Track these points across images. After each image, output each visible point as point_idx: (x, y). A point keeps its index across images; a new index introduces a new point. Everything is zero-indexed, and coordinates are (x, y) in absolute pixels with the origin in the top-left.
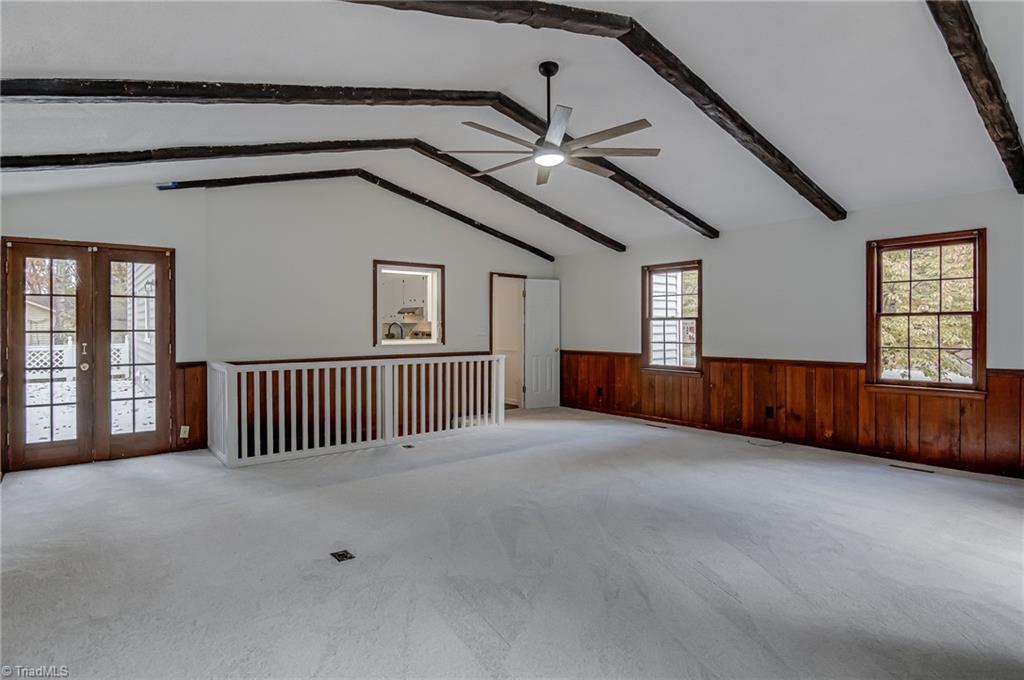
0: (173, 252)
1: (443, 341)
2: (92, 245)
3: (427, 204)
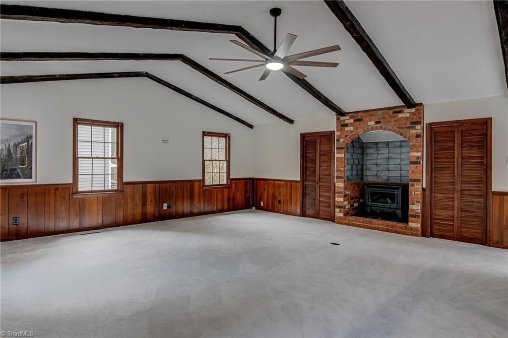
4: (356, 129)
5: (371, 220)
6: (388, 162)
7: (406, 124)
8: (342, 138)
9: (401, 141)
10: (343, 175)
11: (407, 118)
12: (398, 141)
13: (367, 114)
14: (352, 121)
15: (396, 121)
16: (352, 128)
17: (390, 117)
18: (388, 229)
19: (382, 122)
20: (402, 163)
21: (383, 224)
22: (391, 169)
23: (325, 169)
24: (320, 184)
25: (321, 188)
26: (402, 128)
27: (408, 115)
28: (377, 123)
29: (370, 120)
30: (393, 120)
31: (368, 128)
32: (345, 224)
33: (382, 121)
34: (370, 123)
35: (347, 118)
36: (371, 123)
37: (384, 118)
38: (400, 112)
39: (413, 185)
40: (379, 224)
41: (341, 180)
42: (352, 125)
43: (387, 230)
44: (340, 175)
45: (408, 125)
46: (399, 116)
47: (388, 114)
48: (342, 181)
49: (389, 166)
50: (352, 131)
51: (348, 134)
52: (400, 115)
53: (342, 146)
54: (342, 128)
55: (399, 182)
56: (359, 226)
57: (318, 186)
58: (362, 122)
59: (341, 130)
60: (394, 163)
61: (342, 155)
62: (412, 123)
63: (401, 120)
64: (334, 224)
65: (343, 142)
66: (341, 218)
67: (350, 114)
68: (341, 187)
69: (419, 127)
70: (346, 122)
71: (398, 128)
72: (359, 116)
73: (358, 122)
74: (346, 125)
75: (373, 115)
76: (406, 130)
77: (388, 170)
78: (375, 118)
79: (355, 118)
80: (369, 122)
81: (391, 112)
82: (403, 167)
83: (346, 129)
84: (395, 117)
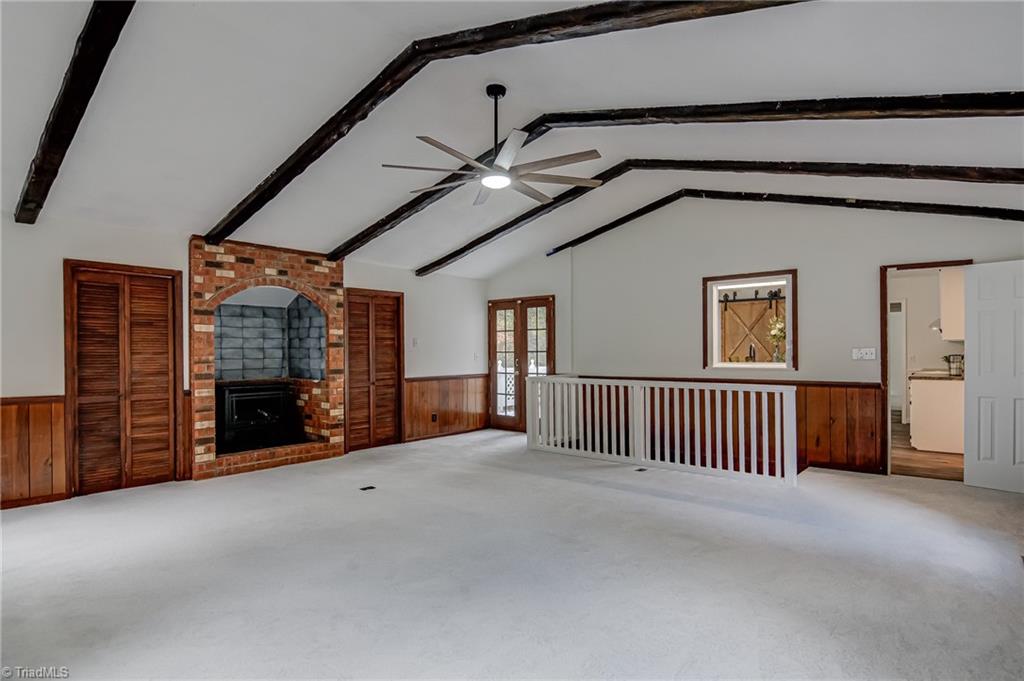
0: (553, 297)
1: (796, 366)
2: (519, 299)
3: (766, 199)
4: (242, 277)
5: (272, 450)
6: (221, 343)
7: (323, 284)
8: (209, 292)
9: (243, 306)
10: (212, 371)
11: (325, 275)
12: (236, 306)
13: (263, 253)
14: (232, 259)
15: (310, 276)
16: (232, 274)
17: (302, 267)
18: (301, 458)
19: (289, 273)
20: (247, 345)
21: (293, 452)
22: (227, 357)
23: (149, 359)
24: (135, 397)
25: (136, 406)
26: (318, 289)
27: (327, 271)
28: (281, 273)
29: (268, 265)
30: (306, 273)
31: (265, 280)
32: (221, 474)
33: (289, 271)
34: (268, 271)
35: (222, 250)
36: (271, 272)
37: (292, 267)
38: (317, 263)
39: (334, 379)
40: (287, 454)
41: (207, 381)
42: (232, 267)
43: (300, 460)
44: (206, 371)
45: (327, 286)
46: (316, 270)
47: (300, 262)
48: (211, 384)
49: (224, 351)
50: (232, 281)
51: (224, 283)
52: (317, 268)
53: (209, 309)
54: (208, 268)
55: (240, 379)
56: (252, 469)
57: (128, 402)
58: (252, 267)
59: (207, 273)
60: (231, 345)
61: (211, 328)
62: (333, 284)
63: (317, 276)
64: (192, 482)
65: (213, 299)
66: (209, 465)
67: (228, 245)
68: (207, 397)
69: (340, 291)
70: (219, 258)
71: (314, 288)
72: (247, 252)
73: (245, 265)
74: (219, 265)
75: (273, 257)
76: (324, 293)
77: (221, 358)
78: (278, 264)
79: (239, 256)
80: (267, 269)
81: (303, 259)
82: (247, 352)
83: (219, 273)
84: (309, 269)
